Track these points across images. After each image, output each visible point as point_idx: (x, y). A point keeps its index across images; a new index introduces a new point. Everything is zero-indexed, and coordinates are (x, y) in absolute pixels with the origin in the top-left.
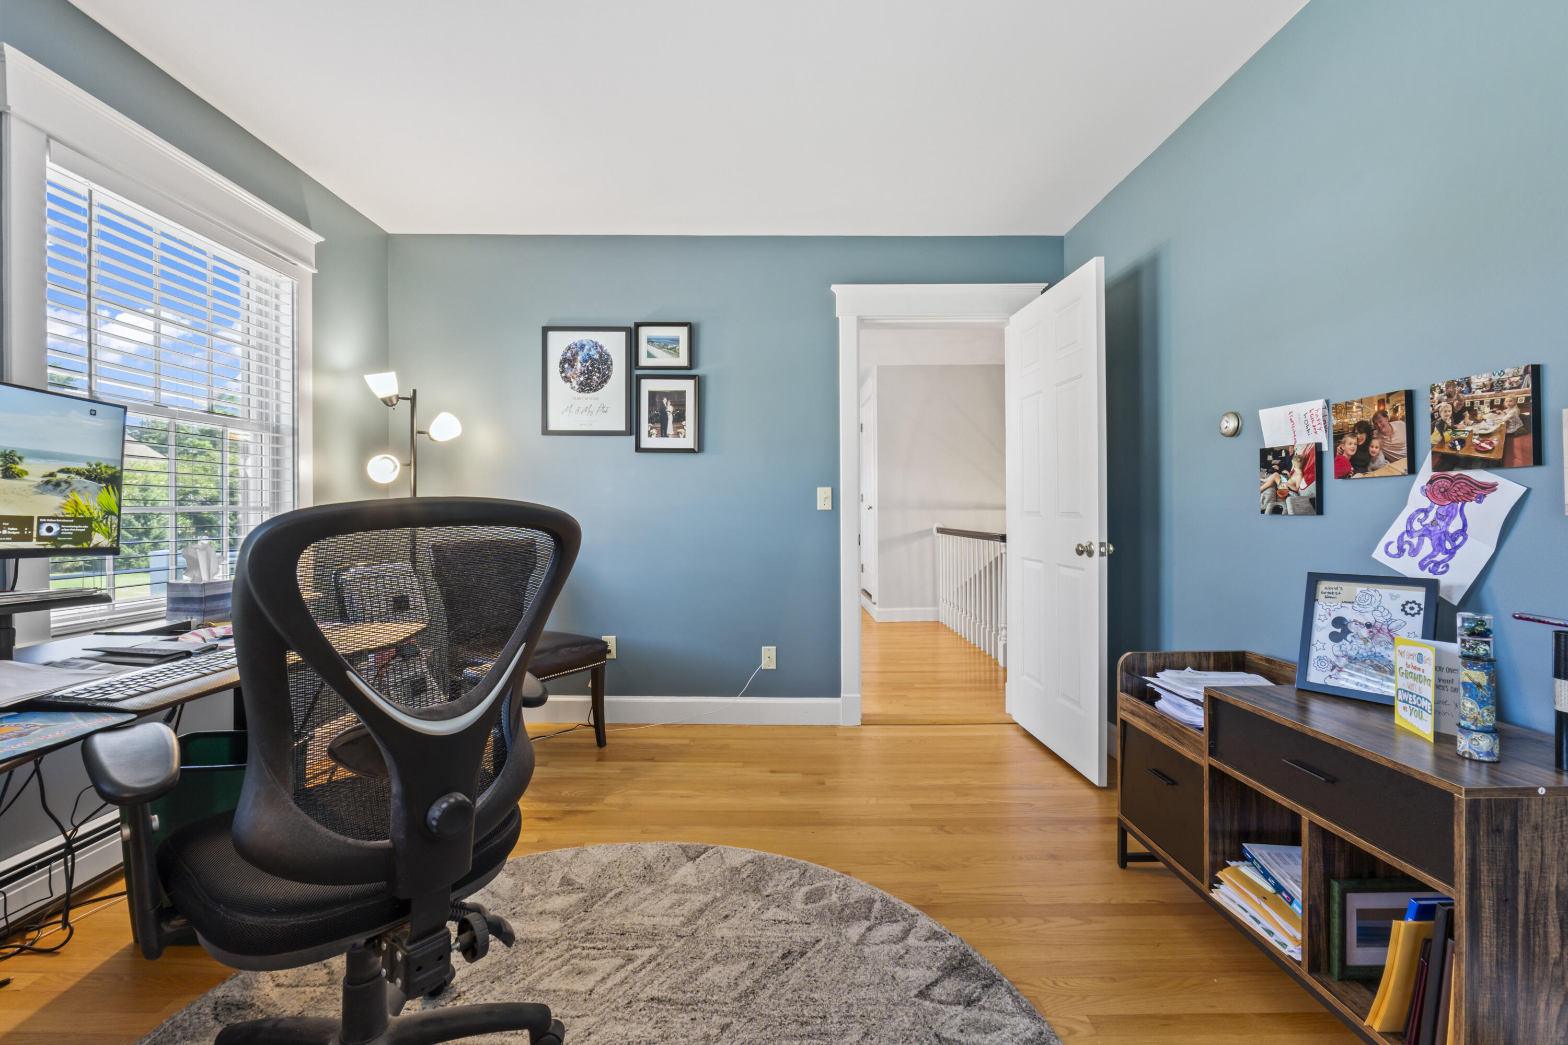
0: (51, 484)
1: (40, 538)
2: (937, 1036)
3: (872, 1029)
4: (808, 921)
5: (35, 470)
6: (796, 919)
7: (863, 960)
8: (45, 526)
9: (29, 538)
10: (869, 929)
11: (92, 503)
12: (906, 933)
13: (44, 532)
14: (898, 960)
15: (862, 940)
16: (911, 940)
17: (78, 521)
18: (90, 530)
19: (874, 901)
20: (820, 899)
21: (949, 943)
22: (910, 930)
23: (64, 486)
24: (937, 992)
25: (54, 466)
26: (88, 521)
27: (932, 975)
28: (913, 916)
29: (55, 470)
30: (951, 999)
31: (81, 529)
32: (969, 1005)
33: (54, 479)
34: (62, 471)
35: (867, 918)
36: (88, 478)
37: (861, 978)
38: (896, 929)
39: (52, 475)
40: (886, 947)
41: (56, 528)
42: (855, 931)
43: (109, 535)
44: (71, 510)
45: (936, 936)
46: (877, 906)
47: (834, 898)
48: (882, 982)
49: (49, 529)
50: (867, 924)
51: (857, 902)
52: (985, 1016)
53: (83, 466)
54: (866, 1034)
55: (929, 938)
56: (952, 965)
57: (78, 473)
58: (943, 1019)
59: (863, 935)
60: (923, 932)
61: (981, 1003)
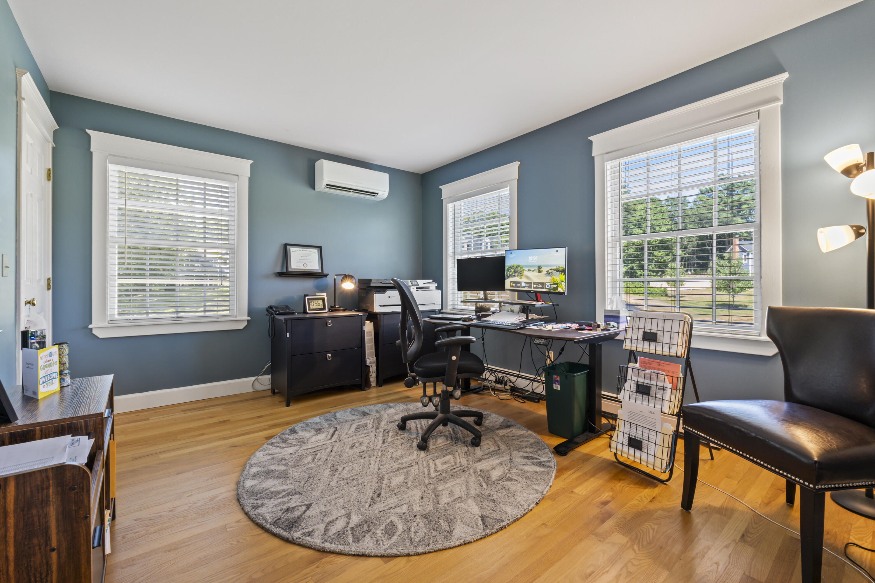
0: (549, 274)
1: (546, 288)
2: (301, 494)
3: (327, 486)
4: (382, 513)
5: (545, 270)
6: (389, 511)
7: (343, 507)
8: (547, 285)
9: (543, 288)
10: (348, 523)
11: (558, 279)
12: (326, 530)
13: (547, 287)
14: (325, 514)
15: (349, 516)
16: (322, 527)
17: (555, 284)
18: (557, 286)
19: (354, 541)
20: (386, 527)
21: (300, 533)
22: (325, 531)
23: (551, 274)
24: (304, 508)
25: (548, 269)
26: (557, 284)
27: (308, 513)
28: (325, 541)
29: (549, 269)
30: (296, 508)
31: (555, 286)
32: (288, 509)
33: (548, 272)
34: (550, 270)
35: (352, 528)
36: (557, 271)
37: (341, 501)
38: (333, 530)
39: (548, 271)
40: (334, 517)
41: (549, 286)
42: (355, 519)
43: (562, 288)
44: (553, 281)
45: (309, 534)
46: (350, 540)
47: (379, 533)
48: (330, 502)
49: (548, 286)
50: (350, 526)
51: (364, 536)
52: (279, 508)
53: (555, 268)
54: (329, 485)
55: (312, 532)
56: (298, 523)
57: (554, 270)
58: (299, 500)
59: (349, 519)
60: (316, 534)
61: (281, 512)
